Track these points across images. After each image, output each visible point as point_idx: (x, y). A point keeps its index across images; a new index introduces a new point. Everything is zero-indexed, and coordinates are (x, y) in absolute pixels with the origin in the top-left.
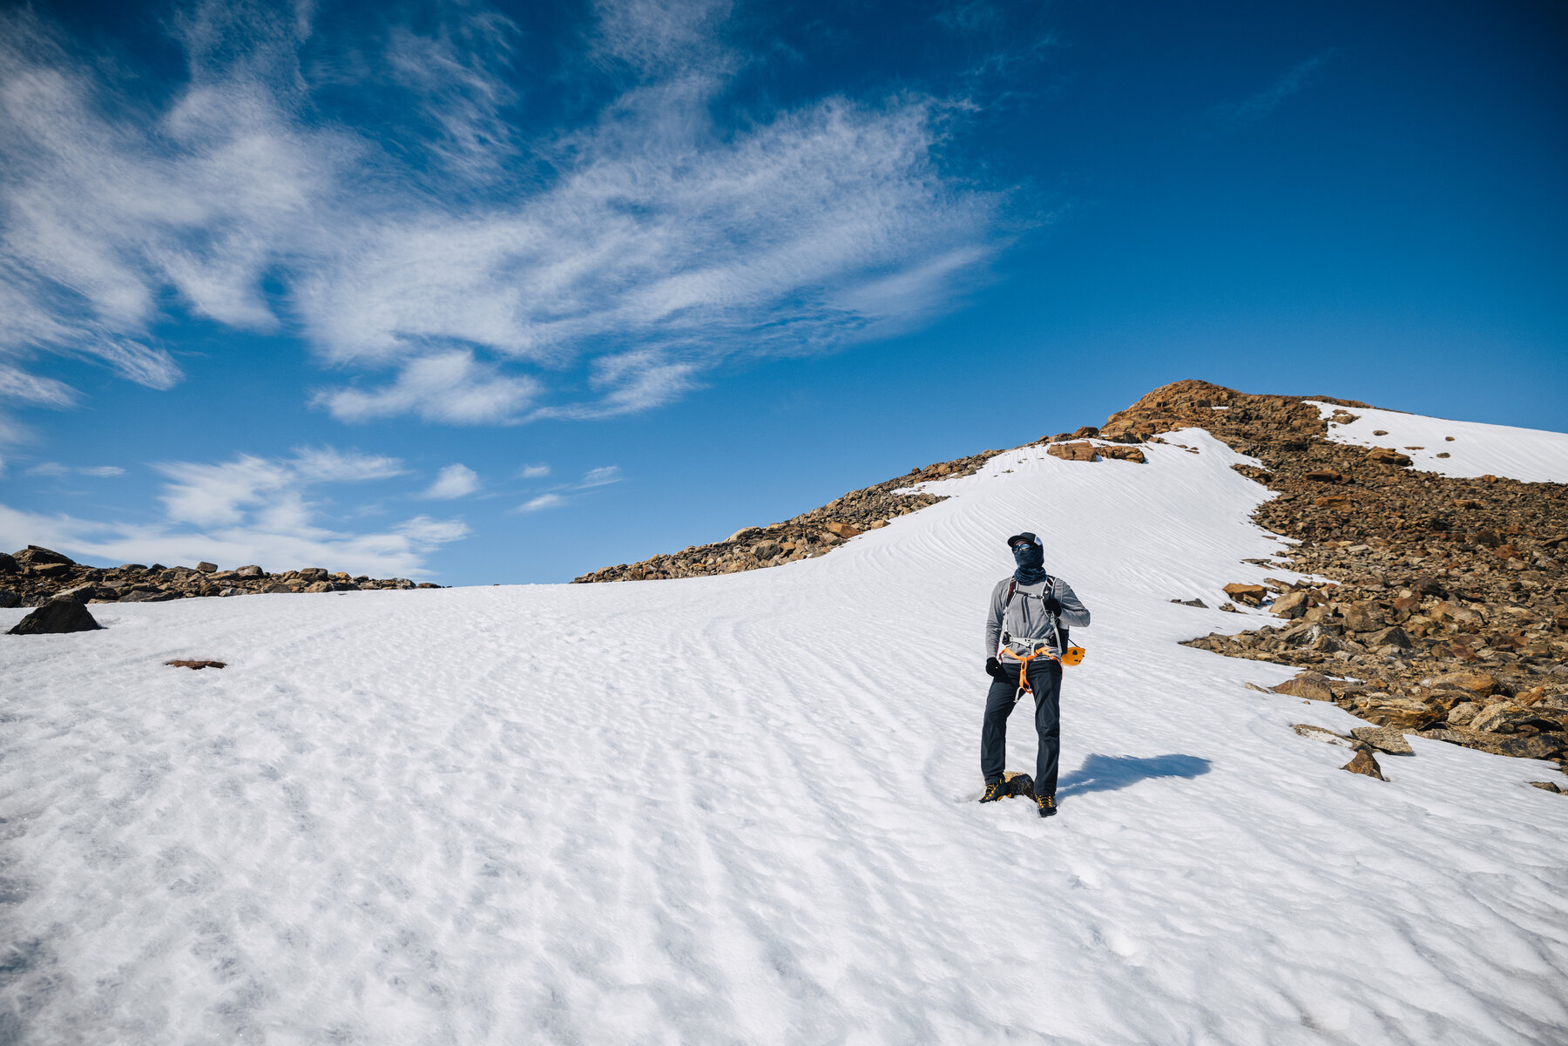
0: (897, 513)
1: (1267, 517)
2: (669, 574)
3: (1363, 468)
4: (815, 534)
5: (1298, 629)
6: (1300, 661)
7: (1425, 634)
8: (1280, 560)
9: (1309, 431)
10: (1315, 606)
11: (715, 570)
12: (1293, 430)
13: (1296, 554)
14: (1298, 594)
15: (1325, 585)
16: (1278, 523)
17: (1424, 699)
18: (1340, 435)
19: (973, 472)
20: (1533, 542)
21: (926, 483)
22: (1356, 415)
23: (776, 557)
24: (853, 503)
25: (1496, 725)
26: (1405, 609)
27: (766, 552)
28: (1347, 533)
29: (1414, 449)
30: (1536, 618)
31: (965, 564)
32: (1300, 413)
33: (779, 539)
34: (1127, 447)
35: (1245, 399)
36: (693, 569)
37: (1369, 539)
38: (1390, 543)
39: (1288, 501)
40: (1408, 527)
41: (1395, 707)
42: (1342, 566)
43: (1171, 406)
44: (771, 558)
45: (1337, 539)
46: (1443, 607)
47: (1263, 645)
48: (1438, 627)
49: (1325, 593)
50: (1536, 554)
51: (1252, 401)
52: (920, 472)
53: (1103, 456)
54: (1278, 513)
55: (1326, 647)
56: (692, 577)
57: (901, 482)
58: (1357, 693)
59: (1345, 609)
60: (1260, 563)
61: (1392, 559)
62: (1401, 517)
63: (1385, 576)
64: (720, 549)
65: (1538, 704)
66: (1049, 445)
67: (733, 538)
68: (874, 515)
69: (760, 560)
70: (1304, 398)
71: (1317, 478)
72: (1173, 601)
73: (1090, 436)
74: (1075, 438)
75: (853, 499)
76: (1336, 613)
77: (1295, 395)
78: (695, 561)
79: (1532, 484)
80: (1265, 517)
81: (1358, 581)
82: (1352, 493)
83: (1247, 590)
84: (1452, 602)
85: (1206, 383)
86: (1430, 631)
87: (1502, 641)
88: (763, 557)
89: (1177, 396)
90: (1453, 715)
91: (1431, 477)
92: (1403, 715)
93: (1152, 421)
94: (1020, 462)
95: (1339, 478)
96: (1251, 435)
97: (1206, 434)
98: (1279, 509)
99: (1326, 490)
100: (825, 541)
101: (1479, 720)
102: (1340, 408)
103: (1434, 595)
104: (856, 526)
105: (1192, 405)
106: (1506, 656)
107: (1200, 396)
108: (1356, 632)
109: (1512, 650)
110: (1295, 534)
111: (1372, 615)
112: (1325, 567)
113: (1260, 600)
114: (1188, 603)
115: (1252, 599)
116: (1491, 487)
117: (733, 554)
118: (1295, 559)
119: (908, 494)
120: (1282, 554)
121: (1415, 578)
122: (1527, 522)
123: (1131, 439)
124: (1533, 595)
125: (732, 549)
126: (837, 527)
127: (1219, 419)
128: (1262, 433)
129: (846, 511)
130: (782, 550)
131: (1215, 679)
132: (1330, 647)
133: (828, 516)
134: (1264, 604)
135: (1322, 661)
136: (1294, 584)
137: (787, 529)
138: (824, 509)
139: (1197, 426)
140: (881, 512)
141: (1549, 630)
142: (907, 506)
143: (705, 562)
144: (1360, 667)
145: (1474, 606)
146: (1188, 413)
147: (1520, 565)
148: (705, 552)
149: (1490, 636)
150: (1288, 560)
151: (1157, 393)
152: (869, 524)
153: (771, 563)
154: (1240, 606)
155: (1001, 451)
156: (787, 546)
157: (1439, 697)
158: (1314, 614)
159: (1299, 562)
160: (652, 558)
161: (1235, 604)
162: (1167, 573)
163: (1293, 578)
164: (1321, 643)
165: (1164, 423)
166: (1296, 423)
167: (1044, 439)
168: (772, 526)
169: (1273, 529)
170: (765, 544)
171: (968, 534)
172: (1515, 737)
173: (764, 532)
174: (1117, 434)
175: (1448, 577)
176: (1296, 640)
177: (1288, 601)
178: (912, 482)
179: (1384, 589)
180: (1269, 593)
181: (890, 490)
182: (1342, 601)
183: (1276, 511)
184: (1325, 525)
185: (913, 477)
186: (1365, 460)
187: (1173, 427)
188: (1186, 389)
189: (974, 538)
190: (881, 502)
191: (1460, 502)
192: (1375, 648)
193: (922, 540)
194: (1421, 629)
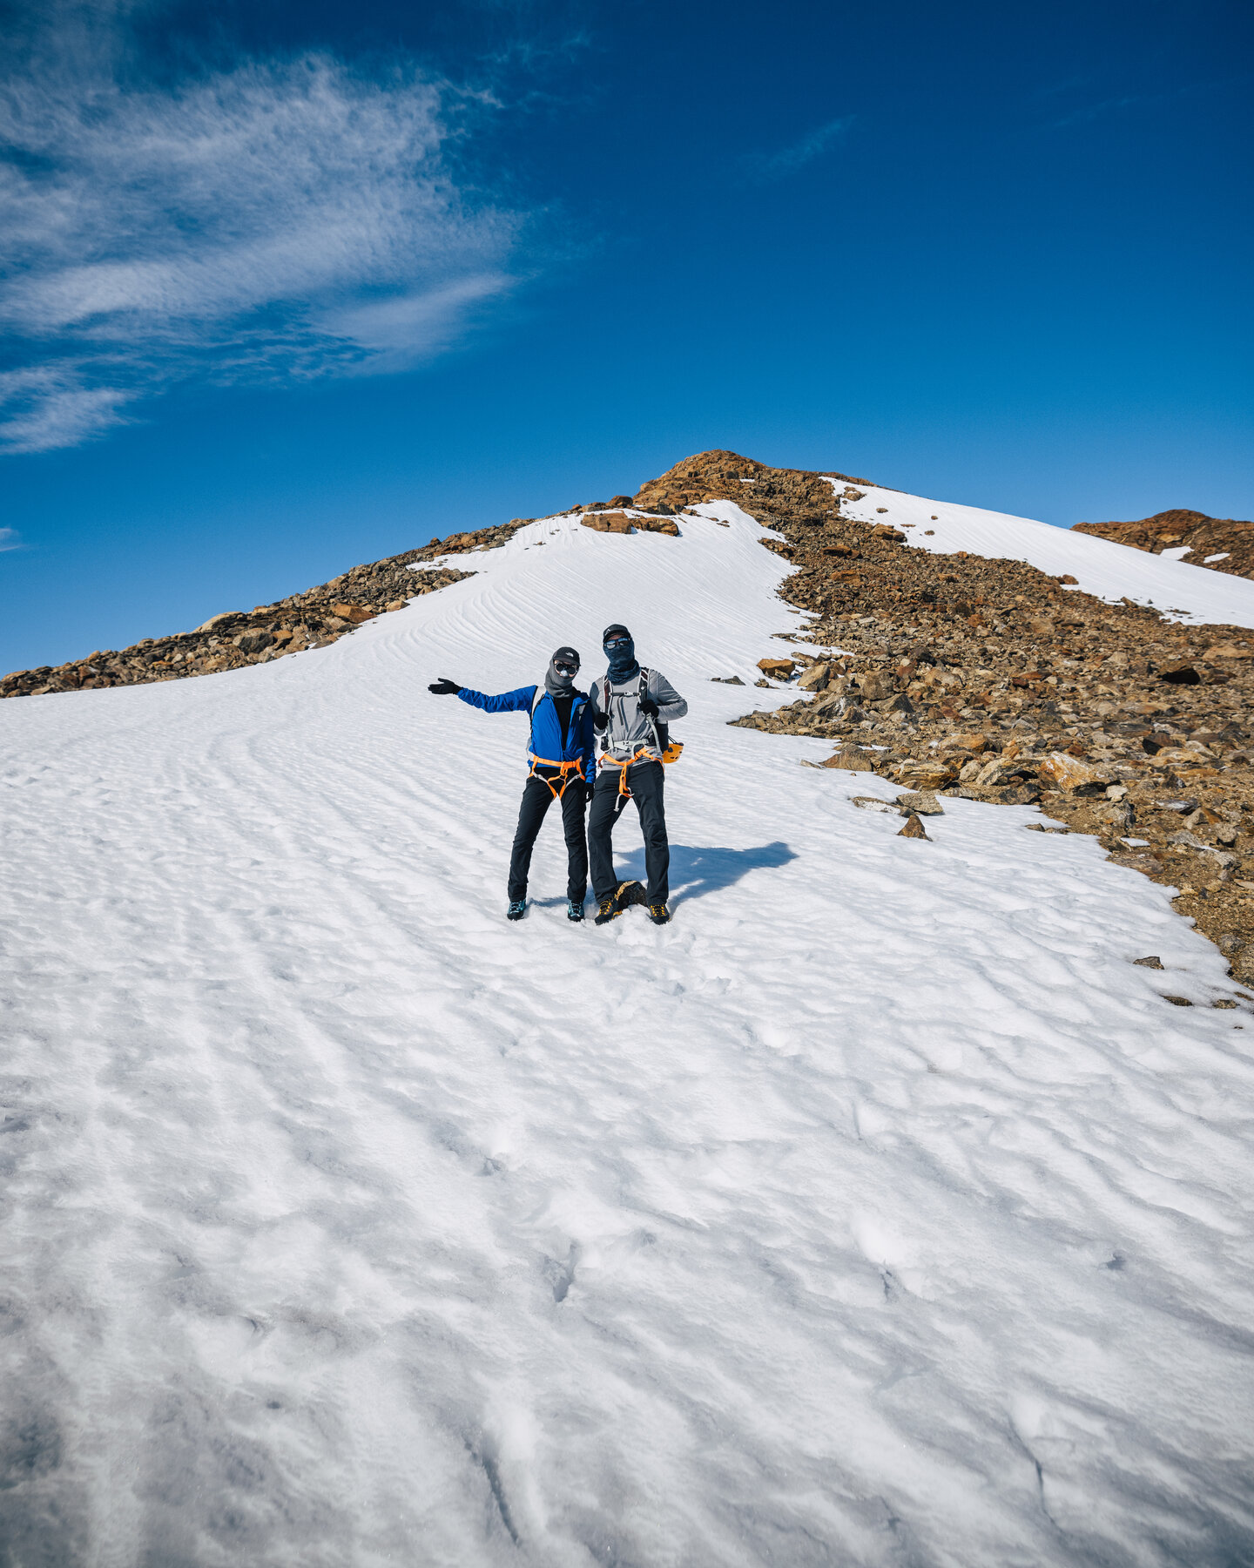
0: (417, 592)
1: (791, 592)
2: (119, 676)
3: (868, 544)
4: (317, 618)
5: (827, 701)
6: (834, 733)
7: (921, 698)
8: (804, 634)
9: (825, 506)
10: (835, 677)
11: (183, 671)
12: (811, 505)
13: (817, 628)
14: (822, 666)
15: (842, 656)
16: (801, 598)
17: (942, 761)
18: (852, 511)
19: (501, 544)
20: (994, 611)
21: (448, 556)
22: (863, 493)
23: (268, 649)
24: (362, 580)
25: (995, 779)
26: (906, 676)
27: (254, 643)
28: (858, 606)
29: (908, 526)
30: (998, 679)
31: (501, 649)
32: (817, 489)
33: (270, 627)
34: (662, 519)
35: (769, 472)
36: (153, 668)
37: (875, 611)
38: (891, 615)
39: (808, 575)
40: (905, 599)
41: (923, 771)
42: (854, 638)
43: (702, 476)
44: (261, 650)
45: (850, 612)
46: (934, 673)
47: (800, 720)
48: (931, 691)
49: (843, 665)
50: (996, 622)
51: (776, 475)
52: (439, 543)
53: (638, 528)
54: (800, 588)
55: (853, 718)
56: (154, 680)
57: (419, 555)
58: (891, 761)
59: (862, 681)
60: (786, 637)
61: (893, 630)
62: (899, 590)
63: (890, 647)
64: (190, 641)
65: (1018, 757)
66: (583, 514)
67: (207, 626)
68: (389, 595)
69: (247, 654)
70: (821, 474)
71: (832, 553)
72: (713, 680)
73: (625, 506)
74: (609, 508)
75: (360, 576)
76: (854, 684)
77: (813, 471)
78: (155, 658)
79: (992, 560)
80: (790, 592)
81: (868, 652)
82: (860, 567)
83: (778, 665)
84: (938, 668)
85: (734, 454)
86: (925, 695)
87: (977, 700)
88: (250, 652)
89: (707, 467)
90: (963, 774)
91: (921, 553)
92: (929, 778)
93: (685, 492)
94: (553, 534)
95: (850, 553)
96: (775, 509)
97: (735, 507)
98: (801, 583)
99: (840, 564)
100: (331, 627)
101: (982, 776)
102: (850, 485)
103: (926, 661)
104: (368, 608)
105: (722, 476)
106: (979, 714)
107: (729, 467)
108: (871, 700)
109: (983, 708)
110: (815, 608)
111: (884, 684)
112: (841, 640)
113: (789, 674)
114: (727, 681)
115: (782, 673)
116: (963, 562)
117: (209, 647)
118: (816, 632)
119: (427, 569)
120: (804, 628)
121: (911, 647)
122: (989, 593)
123: (666, 510)
124: (995, 658)
125: (206, 641)
126: (344, 610)
127: (746, 491)
128: (785, 507)
129: (355, 591)
130: (275, 640)
131: (773, 759)
132: (856, 718)
133: (332, 597)
134: (793, 678)
135: (851, 731)
136: (816, 657)
137: (280, 613)
138: (325, 588)
139: (727, 498)
140: (397, 591)
141: (1007, 688)
142: (428, 584)
143: (171, 659)
144: (881, 734)
145: (955, 671)
146: (718, 484)
147: (985, 633)
148: (169, 645)
149: (968, 696)
150: (810, 633)
151: (688, 462)
152: (383, 605)
153: (261, 657)
154: (772, 682)
155: (531, 521)
156: (282, 635)
157: (952, 758)
158: (835, 686)
159: (819, 635)
160: (90, 656)
161: (768, 680)
162: (706, 651)
163: (815, 651)
164: (850, 714)
165: (696, 494)
166: (814, 498)
167: (577, 509)
168: (260, 611)
169: (797, 603)
170: (253, 633)
171: (501, 615)
172: (1008, 787)
173: (248, 618)
174: (651, 504)
175: (935, 645)
176: (827, 713)
177: (813, 674)
178: (432, 555)
179: (889, 658)
180: (797, 667)
181: (405, 564)
182: (856, 672)
183: (798, 585)
184: (840, 599)
185: (432, 550)
186: (870, 536)
187: (704, 500)
188: (716, 459)
189: (509, 620)
190: (396, 578)
191: (942, 576)
192: (887, 715)
193: (450, 624)
194: (919, 695)
